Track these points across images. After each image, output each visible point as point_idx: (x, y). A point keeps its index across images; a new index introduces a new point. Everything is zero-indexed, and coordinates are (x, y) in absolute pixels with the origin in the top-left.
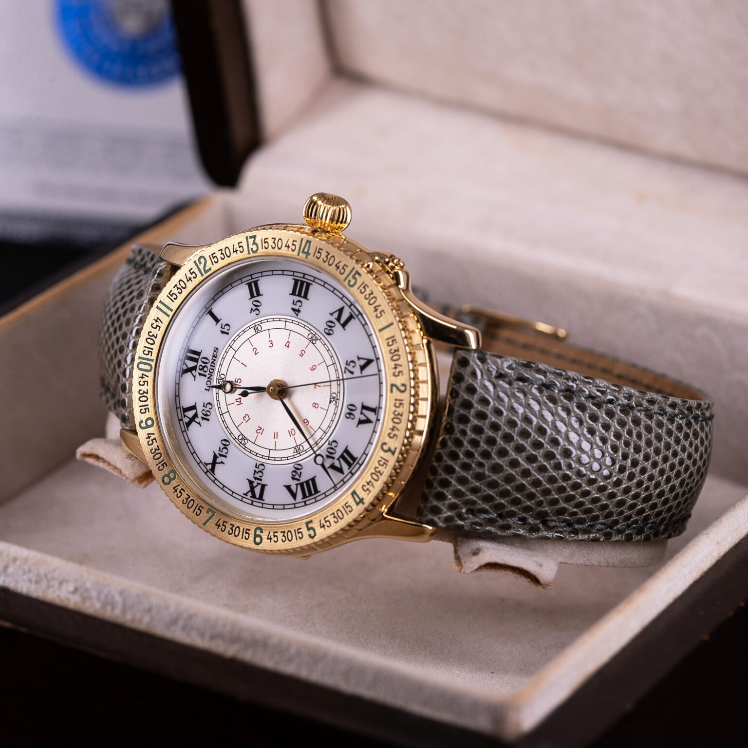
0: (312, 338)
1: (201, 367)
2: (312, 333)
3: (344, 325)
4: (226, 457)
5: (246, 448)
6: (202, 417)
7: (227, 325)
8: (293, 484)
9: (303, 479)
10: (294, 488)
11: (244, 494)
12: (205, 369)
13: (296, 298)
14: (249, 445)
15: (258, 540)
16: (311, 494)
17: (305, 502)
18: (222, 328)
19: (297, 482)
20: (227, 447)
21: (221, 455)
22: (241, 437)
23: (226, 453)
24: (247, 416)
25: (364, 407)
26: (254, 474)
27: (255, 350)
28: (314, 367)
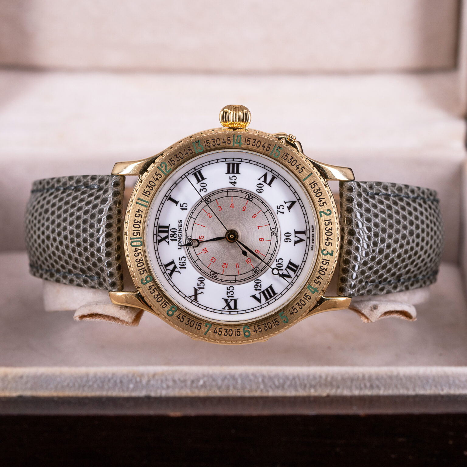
0: (249, 197)
1: (171, 236)
2: (248, 195)
3: (270, 184)
4: (204, 288)
5: (217, 279)
6: (180, 267)
7: (185, 203)
8: (257, 294)
9: (263, 289)
10: (258, 296)
11: (222, 309)
12: (175, 236)
13: (231, 175)
14: (219, 277)
15: (247, 334)
16: (271, 297)
17: (268, 303)
18: (181, 206)
19: (260, 291)
20: (203, 282)
21: (200, 288)
22: (212, 273)
23: (203, 286)
24: (213, 259)
25: (296, 232)
26: (227, 294)
27: (209, 215)
28: (255, 216)
